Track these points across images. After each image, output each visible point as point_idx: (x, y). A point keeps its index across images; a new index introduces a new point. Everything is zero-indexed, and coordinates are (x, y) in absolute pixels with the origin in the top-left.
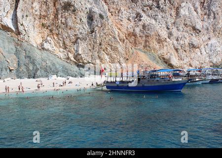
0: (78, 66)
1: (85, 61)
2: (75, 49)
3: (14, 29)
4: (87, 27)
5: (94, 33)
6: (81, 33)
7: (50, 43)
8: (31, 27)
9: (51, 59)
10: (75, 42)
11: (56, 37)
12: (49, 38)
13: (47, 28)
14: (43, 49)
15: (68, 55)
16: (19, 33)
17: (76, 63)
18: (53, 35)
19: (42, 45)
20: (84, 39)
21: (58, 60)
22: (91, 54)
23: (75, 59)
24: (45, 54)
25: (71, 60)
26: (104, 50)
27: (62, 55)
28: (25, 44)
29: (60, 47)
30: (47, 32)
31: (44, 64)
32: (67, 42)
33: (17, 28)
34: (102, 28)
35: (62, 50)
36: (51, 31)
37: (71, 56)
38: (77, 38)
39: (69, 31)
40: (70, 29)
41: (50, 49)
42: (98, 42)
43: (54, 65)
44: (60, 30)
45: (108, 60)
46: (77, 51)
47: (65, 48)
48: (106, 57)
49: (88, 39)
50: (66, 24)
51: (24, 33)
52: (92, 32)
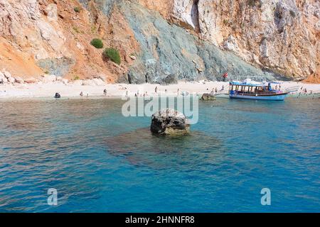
0: (263, 69)
1: (272, 65)
2: (261, 50)
3: (194, 27)
4: (274, 26)
5: (282, 33)
6: (268, 33)
7: (234, 43)
8: (212, 24)
9: (236, 61)
10: (261, 43)
11: (239, 37)
12: (232, 38)
13: (229, 26)
14: (226, 49)
15: (253, 57)
16: (199, 31)
17: (261, 66)
18: (236, 33)
19: (224, 45)
20: (271, 39)
21: (242, 62)
22: (278, 56)
23: (260, 61)
24: (229, 55)
25: (256, 63)
26: (293, 53)
27: (245, 57)
28: (207, 43)
29: (244, 47)
30: (229, 30)
31: (230, 66)
32: (252, 43)
33: (198, 25)
34: (292, 28)
35: (245, 51)
36: (234, 29)
37: (256, 58)
38: (263, 39)
39: (254, 30)
40: (255, 27)
41: (234, 50)
42: (287, 44)
43: (240, 67)
44: (244, 28)
45: (297, 64)
46: (263, 53)
47: (250, 49)
48: (296, 61)
49: (276, 39)
50: (251, 22)
51: (205, 31)
52: (281, 31)
